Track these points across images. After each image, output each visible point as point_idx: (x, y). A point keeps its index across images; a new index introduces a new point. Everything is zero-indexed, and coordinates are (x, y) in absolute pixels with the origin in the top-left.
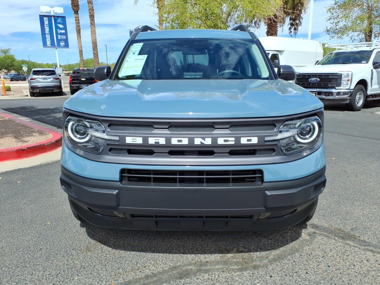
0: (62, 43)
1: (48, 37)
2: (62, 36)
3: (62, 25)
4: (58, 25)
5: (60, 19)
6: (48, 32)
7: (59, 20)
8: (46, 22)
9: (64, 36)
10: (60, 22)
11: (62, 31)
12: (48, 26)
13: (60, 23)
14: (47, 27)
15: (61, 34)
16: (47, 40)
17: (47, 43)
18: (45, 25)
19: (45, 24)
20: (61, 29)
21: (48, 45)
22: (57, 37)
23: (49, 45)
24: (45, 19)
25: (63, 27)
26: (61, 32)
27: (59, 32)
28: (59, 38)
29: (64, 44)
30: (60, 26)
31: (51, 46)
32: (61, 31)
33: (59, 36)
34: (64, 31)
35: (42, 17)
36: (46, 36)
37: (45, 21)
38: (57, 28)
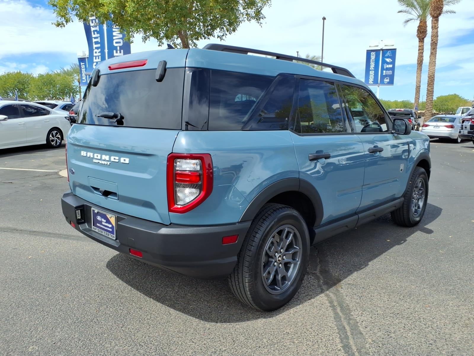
0: (386, 79)
1: (372, 73)
2: (389, 72)
3: (390, 59)
4: (385, 59)
5: (390, 52)
6: (373, 68)
7: (388, 54)
8: (373, 57)
9: (390, 71)
10: (388, 55)
11: (389, 65)
12: (374, 61)
13: (388, 57)
14: (373, 63)
15: (387, 69)
16: (370, 77)
17: (370, 80)
18: (371, 61)
19: (371, 59)
20: (388, 63)
21: (370, 83)
22: (382, 72)
23: (372, 83)
24: (372, 54)
25: (391, 61)
26: (387, 67)
27: (385, 67)
28: (384, 74)
29: (388, 80)
30: (388, 60)
31: (373, 83)
32: (387, 65)
33: (384, 72)
34: (391, 66)
35: (369, 52)
36: (370, 72)
37: (371, 56)
38: (384, 62)
